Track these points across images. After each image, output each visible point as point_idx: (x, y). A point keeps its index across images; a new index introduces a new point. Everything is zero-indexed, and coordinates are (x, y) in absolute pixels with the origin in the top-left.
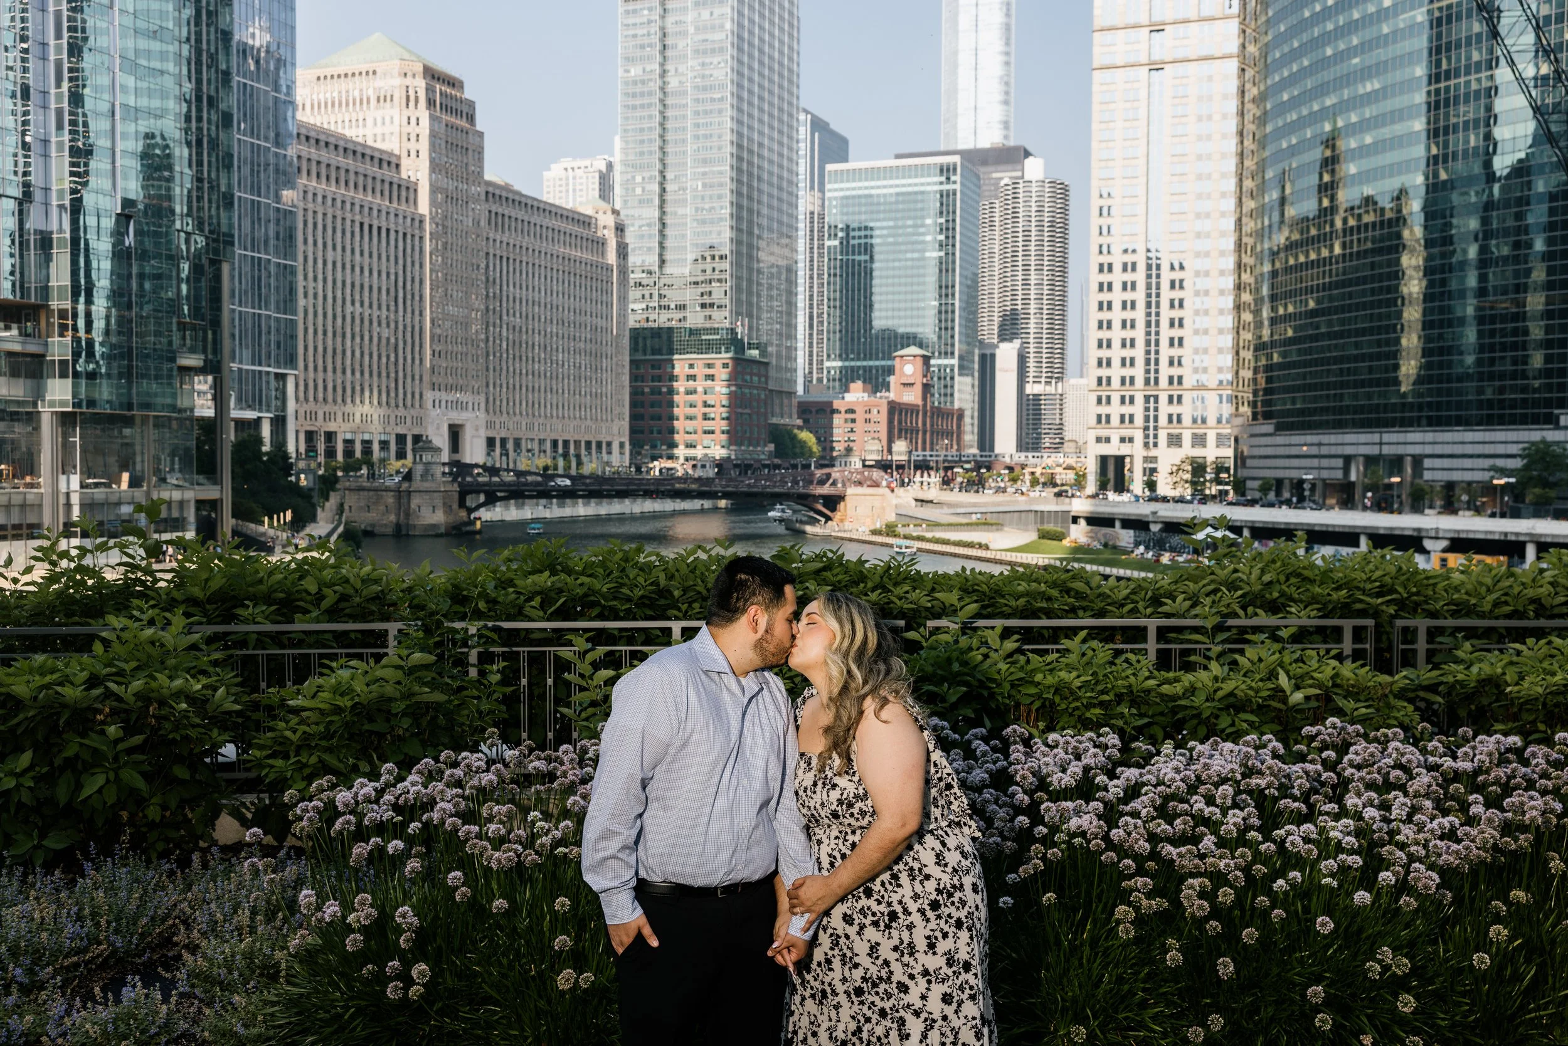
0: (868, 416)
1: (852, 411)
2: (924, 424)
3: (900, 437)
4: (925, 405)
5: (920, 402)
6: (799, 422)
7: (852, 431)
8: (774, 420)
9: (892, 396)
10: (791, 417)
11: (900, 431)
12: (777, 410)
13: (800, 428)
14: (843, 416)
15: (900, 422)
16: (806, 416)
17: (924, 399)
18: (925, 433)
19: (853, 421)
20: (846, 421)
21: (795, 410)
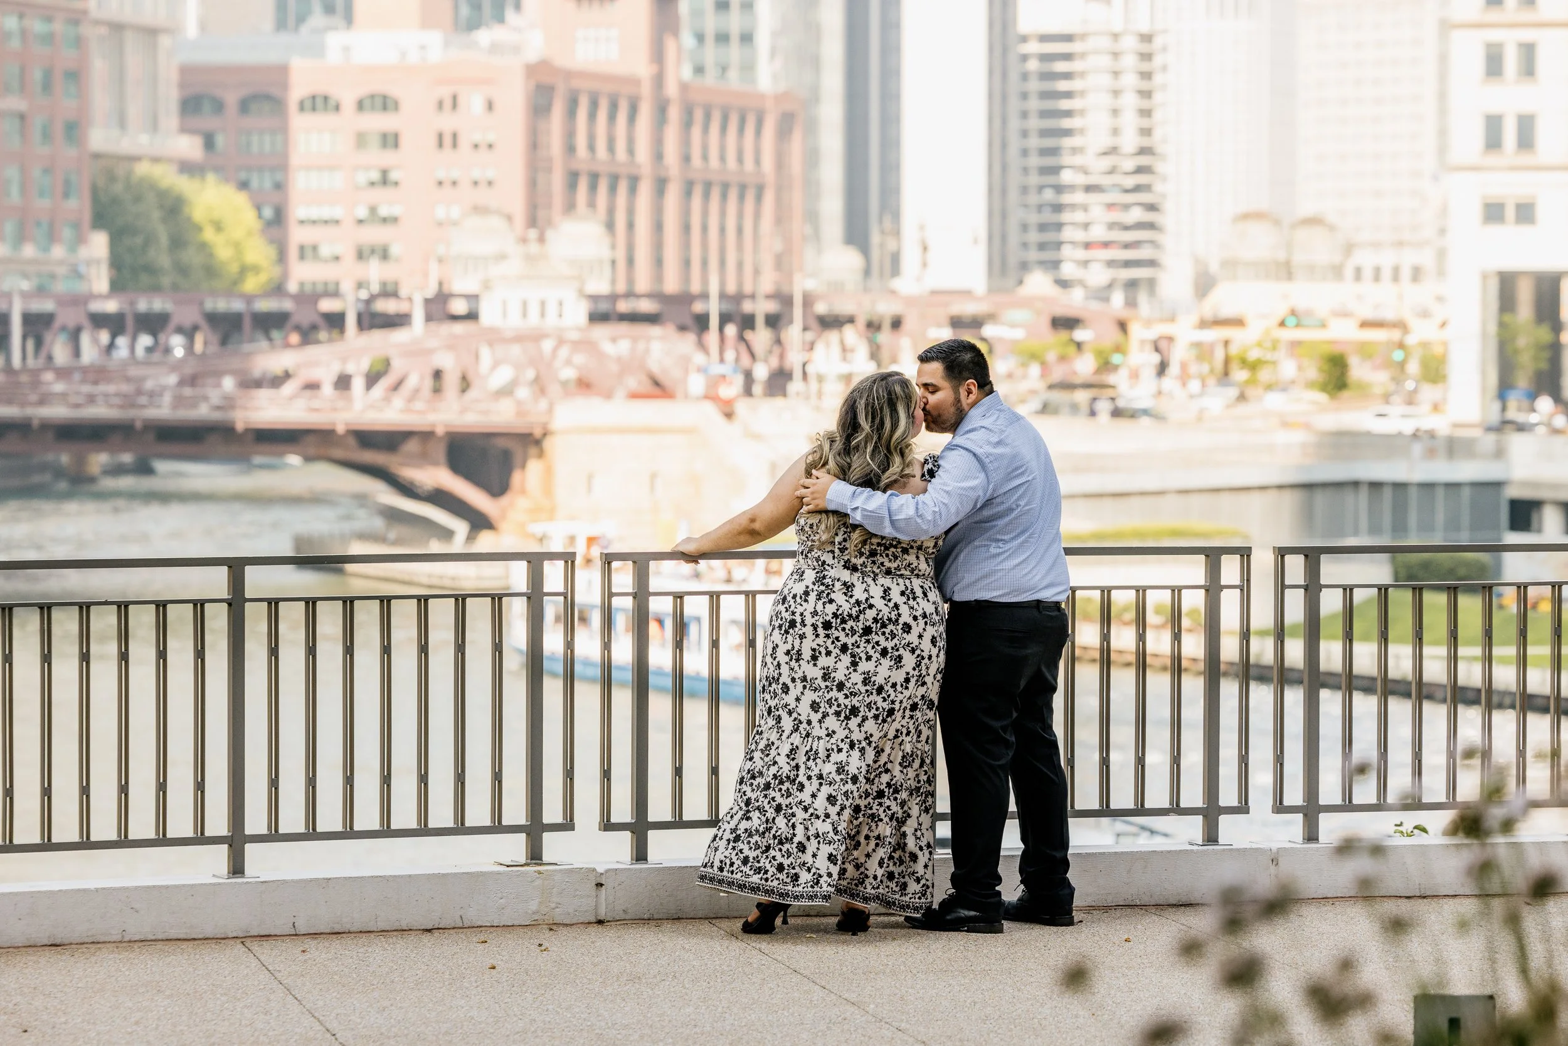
0: (447, 122)
1: (385, 103)
2: (658, 156)
3: (570, 207)
4: (659, 80)
5: (642, 68)
6: (189, 147)
7: (385, 180)
8: (99, 138)
9: (535, 47)
10: (154, 126)
11: (572, 179)
12: (100, 100)
13: (187, 168)
14: (350, 120)
15: (570, 149)
16: (208, 122)
17: (658, 55)
18: (661, 185)
19: (390, 141)
20: (361, 140)
21: (170, 96)
